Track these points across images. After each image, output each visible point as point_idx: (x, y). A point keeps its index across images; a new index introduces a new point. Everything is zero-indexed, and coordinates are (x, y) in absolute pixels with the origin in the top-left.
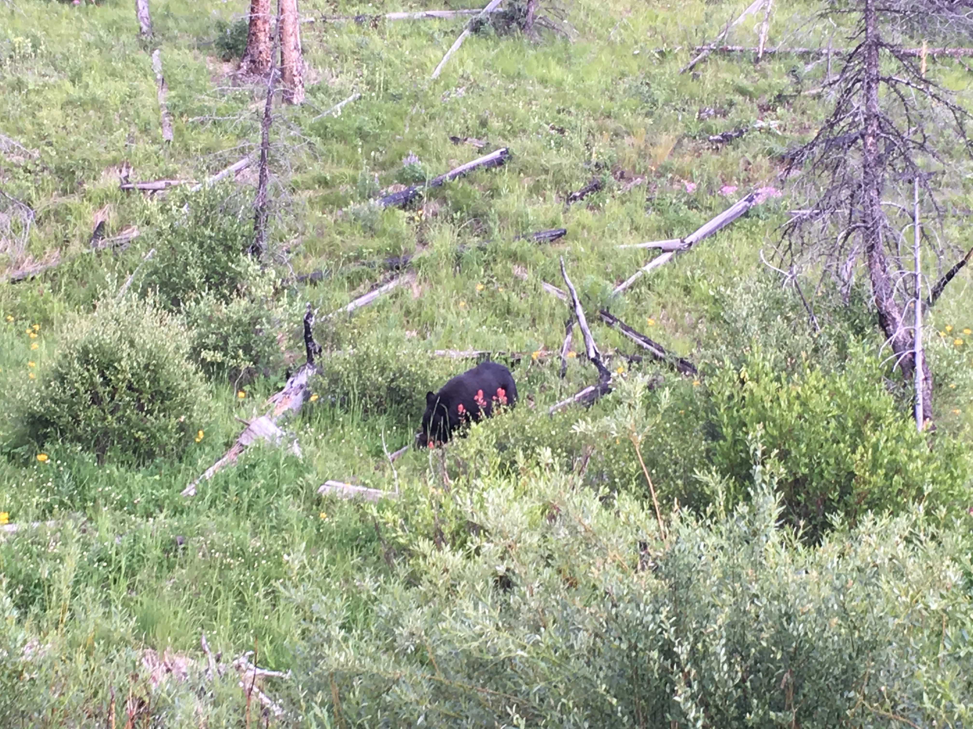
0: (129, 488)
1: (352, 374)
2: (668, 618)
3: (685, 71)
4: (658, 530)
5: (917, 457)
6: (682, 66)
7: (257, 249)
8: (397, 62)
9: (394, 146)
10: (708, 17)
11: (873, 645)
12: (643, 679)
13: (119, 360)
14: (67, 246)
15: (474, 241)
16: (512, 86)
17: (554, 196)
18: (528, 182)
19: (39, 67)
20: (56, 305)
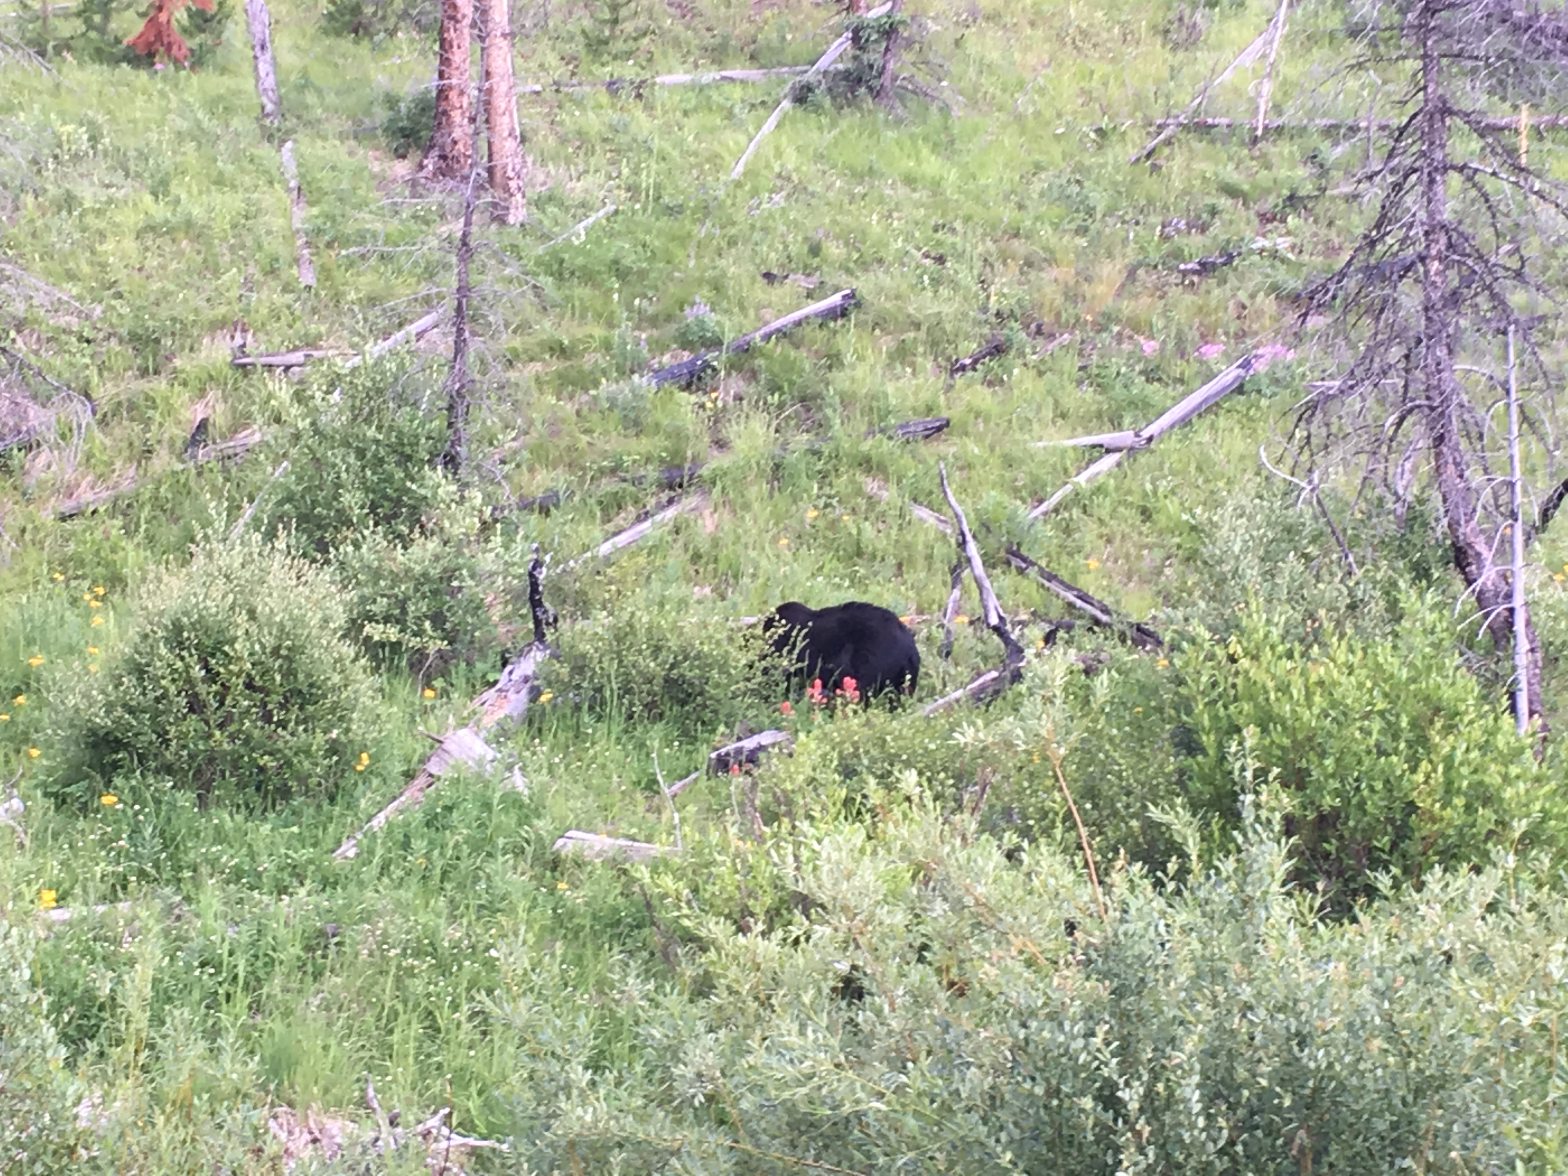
0: (250, 846)
1: (605, 659)
2: (1108, 1044)
3: (1138, 160)
4: (1094, 901)
5: (1518, 777)
6: (1133, 153)
7: (453, 459)
8: (675, 154)
9: (672, 289)
10: (1174, 73)
11: (1441, 1083)
12: (1071, 1144)
13: (232, 641)
14: (148, 459)
15: (802, 440)
16: (859, 190)
17: (929, 365)
18: (887, 343)
19: (101, 171)
20: (132, 554)
